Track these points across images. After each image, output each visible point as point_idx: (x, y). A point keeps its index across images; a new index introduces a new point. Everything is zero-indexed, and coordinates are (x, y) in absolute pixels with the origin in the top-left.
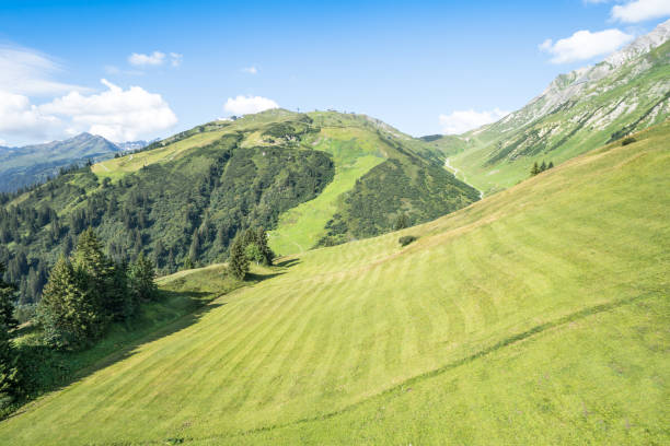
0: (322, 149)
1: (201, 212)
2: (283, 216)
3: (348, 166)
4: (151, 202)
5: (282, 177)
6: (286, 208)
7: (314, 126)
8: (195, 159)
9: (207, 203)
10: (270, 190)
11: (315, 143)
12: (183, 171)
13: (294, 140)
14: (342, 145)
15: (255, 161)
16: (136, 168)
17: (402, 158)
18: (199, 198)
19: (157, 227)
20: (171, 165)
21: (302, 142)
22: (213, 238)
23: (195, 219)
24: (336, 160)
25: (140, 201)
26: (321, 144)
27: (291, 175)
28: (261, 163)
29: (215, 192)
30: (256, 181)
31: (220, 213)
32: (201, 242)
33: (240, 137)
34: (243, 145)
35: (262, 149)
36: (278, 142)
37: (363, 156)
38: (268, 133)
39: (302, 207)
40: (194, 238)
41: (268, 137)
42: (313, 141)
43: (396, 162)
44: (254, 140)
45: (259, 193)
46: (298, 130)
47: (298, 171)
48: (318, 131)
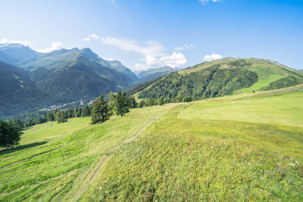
0: (253, 70)
1: (206, 86)
2: (235, 92)
3: (265, 78)
4: (193, 82)
5: (235, 79)
6: (237, 89)
7: (247, 62)
8: (205, 72)
9: (208, 84)
10: (230, 83)
12: (201, 75)
13: (240, 67)
14: (262, 70)
15: (225, 73)
18: (206, 82)
19: (194, 88)
20: (198, 72)
21: (244, 68)
22: (210, 94)
23: (205, 88)
24: (259, 75)
25: (191, 81)
27: (240, 78)
28: (227, 75)
29: (211, 81)
30: (225, 79)
31: (212, 88)
32: (207, 94)
33: (219, 65)
34: (220, 68)
35: (227, 69)
36: (234, 67)
37: (273, 74)
38: (230, 64)
39: (243, 90)
40: (204, 93)
41: (230, 66)
42: (248, 68)
44: (225, 67)
45: (226, 83)
46: (242, 64)
47: (243, 77)
48: (251, 64)
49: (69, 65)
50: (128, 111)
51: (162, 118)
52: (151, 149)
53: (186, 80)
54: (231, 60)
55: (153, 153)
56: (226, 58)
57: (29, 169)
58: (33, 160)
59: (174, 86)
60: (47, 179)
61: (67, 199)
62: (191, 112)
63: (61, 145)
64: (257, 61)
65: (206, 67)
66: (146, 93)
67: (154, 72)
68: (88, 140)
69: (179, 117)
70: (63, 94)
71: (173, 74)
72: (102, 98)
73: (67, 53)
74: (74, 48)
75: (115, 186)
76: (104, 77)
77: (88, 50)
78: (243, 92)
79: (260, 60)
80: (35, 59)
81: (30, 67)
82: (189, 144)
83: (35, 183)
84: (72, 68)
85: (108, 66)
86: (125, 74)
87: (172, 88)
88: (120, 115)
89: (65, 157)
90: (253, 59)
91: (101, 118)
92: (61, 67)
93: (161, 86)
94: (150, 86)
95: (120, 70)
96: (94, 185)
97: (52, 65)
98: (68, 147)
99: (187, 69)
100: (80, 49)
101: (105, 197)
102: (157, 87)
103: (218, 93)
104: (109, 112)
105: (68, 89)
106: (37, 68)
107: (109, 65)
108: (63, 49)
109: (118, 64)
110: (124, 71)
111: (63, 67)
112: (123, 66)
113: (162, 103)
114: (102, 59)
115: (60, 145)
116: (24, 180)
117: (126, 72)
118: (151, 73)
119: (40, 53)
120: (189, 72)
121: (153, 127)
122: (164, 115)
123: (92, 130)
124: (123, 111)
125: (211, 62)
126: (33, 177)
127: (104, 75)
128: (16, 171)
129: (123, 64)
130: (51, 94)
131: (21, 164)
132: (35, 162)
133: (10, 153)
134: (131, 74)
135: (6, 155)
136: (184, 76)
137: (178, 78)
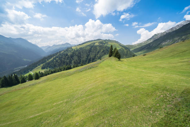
0: (109, 46)
5: (102, 50)
6: (103, 56)
8: (87, 47)
9: (90, 54)
10: (100, 53)
11: (107, 45)
12: (86, 49)
16: (78, 48)
17: (123, 48)
18: (88, 53)
20: (83, 48)
21: (105, 45)
23: (88, 56)
27: (104, 50)
28: (98, 48)
29: (91, 52)
30: (97, 51)
31: (92, 56)
33: (94, 43)
34: (95, 45)
35: (98, 45)
36: (101, 45)
38: (99, 43)
43: (122, 49)
44: (97, 44)
46: (104, 42)
65: (88, 44)
66: (49, 64)
71: (69, 49)
87: (68, 59)
94: (53, 58)
136: (75, 50)
137: (72, 51)
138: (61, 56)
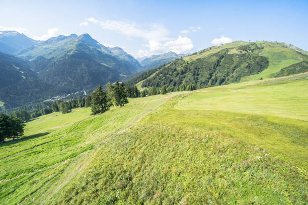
1: (212, 73)
2: (243, 79)
3: (277, 63)
4: (199, 69)
5: (244, 65)
6: (244, 76)
7: (259, 46)
8: (212, 57)
9: (215, 71)
10: (239, 69)
11: (260, 53)
12: (208, 61)
13: (250, 51)
14: (274, 54)
15: (234, 59)
16: (194, 59)
18: (213, 69)
19: (200, 76)
20: (204, 59)
21: (254, 53)
22: (216, 82)
23: (211, 75)
24: (270, 60)
25: (196, 68)
26: (263, 54)
27: (249, 64)
28: (236, 60)
29: (218, 68)
30: (233, 66)
31: (219, 75)
32: (213, 82)
33: (227, 50)
34: (229, 53)
35: (237, 54)
36: (244, 52)
37: (286, 59)
39: (251, 76)
40: (210, 81)
41: (240, 50)
42: (260, 52)
44: (234, 51)
45: (234, 70)
46: (253, 48)
47: (252, 63)
48: (263, 48)
49: (68, 54)
50: (127, 102)
51: (159, 109)
52: (138, 140)
53: (191, 67)
54: (242, 44)
55: (139, 145)
56: (236, 42)
57: (30, 158)
58: (34, 150)
59: (178, 74)
60: (43, 168)
61: (56, 185)
62: (189, 102)
63: (62, 135)
64: (270, 45)
65: (214, 52)
66: (150, 81)
67: (158, 59)
68: (86, 131)
69: (176, 107)
70: (65, 85)
71: (178, 61)
72: (101, 89)
73: (65, 40)
74: (71, 35)
75: (98, 175)
76: (106, 65)
77: (87, 36)
78: (251, 79)
79: (274, 44)
80: (33, 48)
81: (29, 57)
82: (174, 136)
83: (32, 171)
84: (73, 56)
85: (109, 54)
86: (127, 62)
87: (176, 76)
88: (120, 106)
89: (64, 147)
90: (266, 42)
91: (101, 109)
92: (60, 56)
93: (165, 74)
94: (154, 74)
95: (122, 58)
96: (81, 173)
97: (50, 53)
98: (67, 138)
99: (193, 55)
100: (78, 35)
101: (87, 184)
102: (161, 75)
103: (224, 80)
104: (108, 103)
105: (70, 79)
106: (36, 57)
107: (111, 52)
108: (61, 36)
109: (120, 51)
110: (127, 59)
111: (63, 55)
112: (125, 53)
113: (165, 92)
114: (103, 46)
115: (60, 136)
116: (24, 168)
117: (128, 60)
118: (155, 60)
119: (37, 41)
120: (195, 58)
121: (148, 118)
122: (161, 106)
123: (91, 121)
124: (122, 102)
125: (219, 47)
126: (32, 166)
127: (106, 63)
128: (18, 161)
129: (125, 51)
130: (54, 84)
131: (23, 154)
132: (35, 152)
133: (16, 143)
134: (134, 61)
135: (12, 145)
136: (189, 62)
137: (183, 65)
138: (166, 72)
